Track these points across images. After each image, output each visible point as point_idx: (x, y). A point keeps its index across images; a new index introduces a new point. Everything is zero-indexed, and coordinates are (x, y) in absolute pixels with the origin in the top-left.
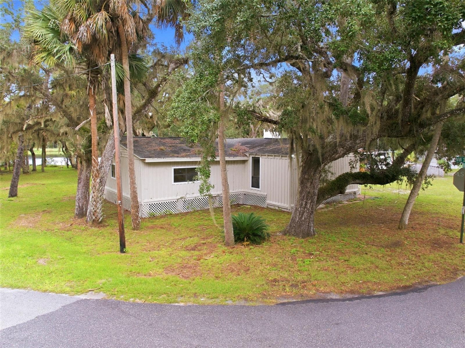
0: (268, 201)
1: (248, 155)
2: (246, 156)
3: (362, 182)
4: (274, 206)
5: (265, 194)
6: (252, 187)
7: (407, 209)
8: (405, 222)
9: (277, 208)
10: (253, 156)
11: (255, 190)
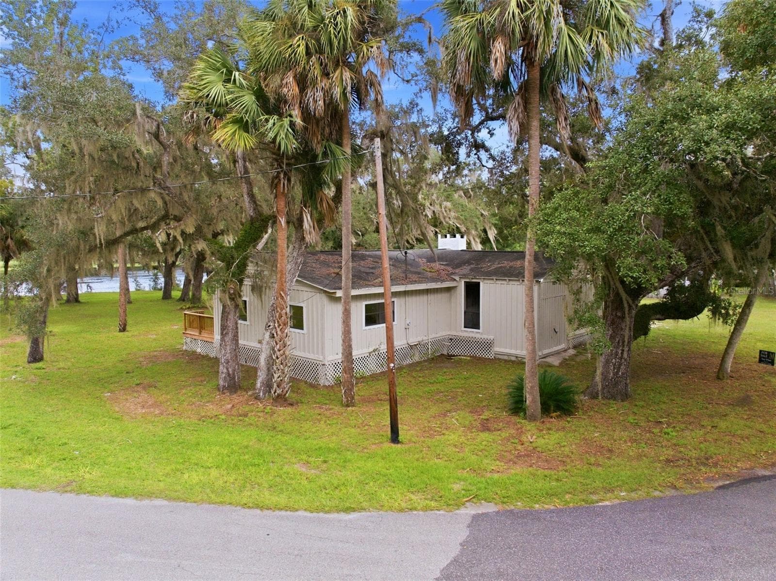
0: (497, 349)
1: (457, 278)
2: (455, 280)
3: (663, 318)
4: (509, 355)
5: (492, 337)
6: (465, 327)
7: (730, 352)
8: (727, 369)
9: (513, 359)
10: (467, 280)
11: (471, 333)
